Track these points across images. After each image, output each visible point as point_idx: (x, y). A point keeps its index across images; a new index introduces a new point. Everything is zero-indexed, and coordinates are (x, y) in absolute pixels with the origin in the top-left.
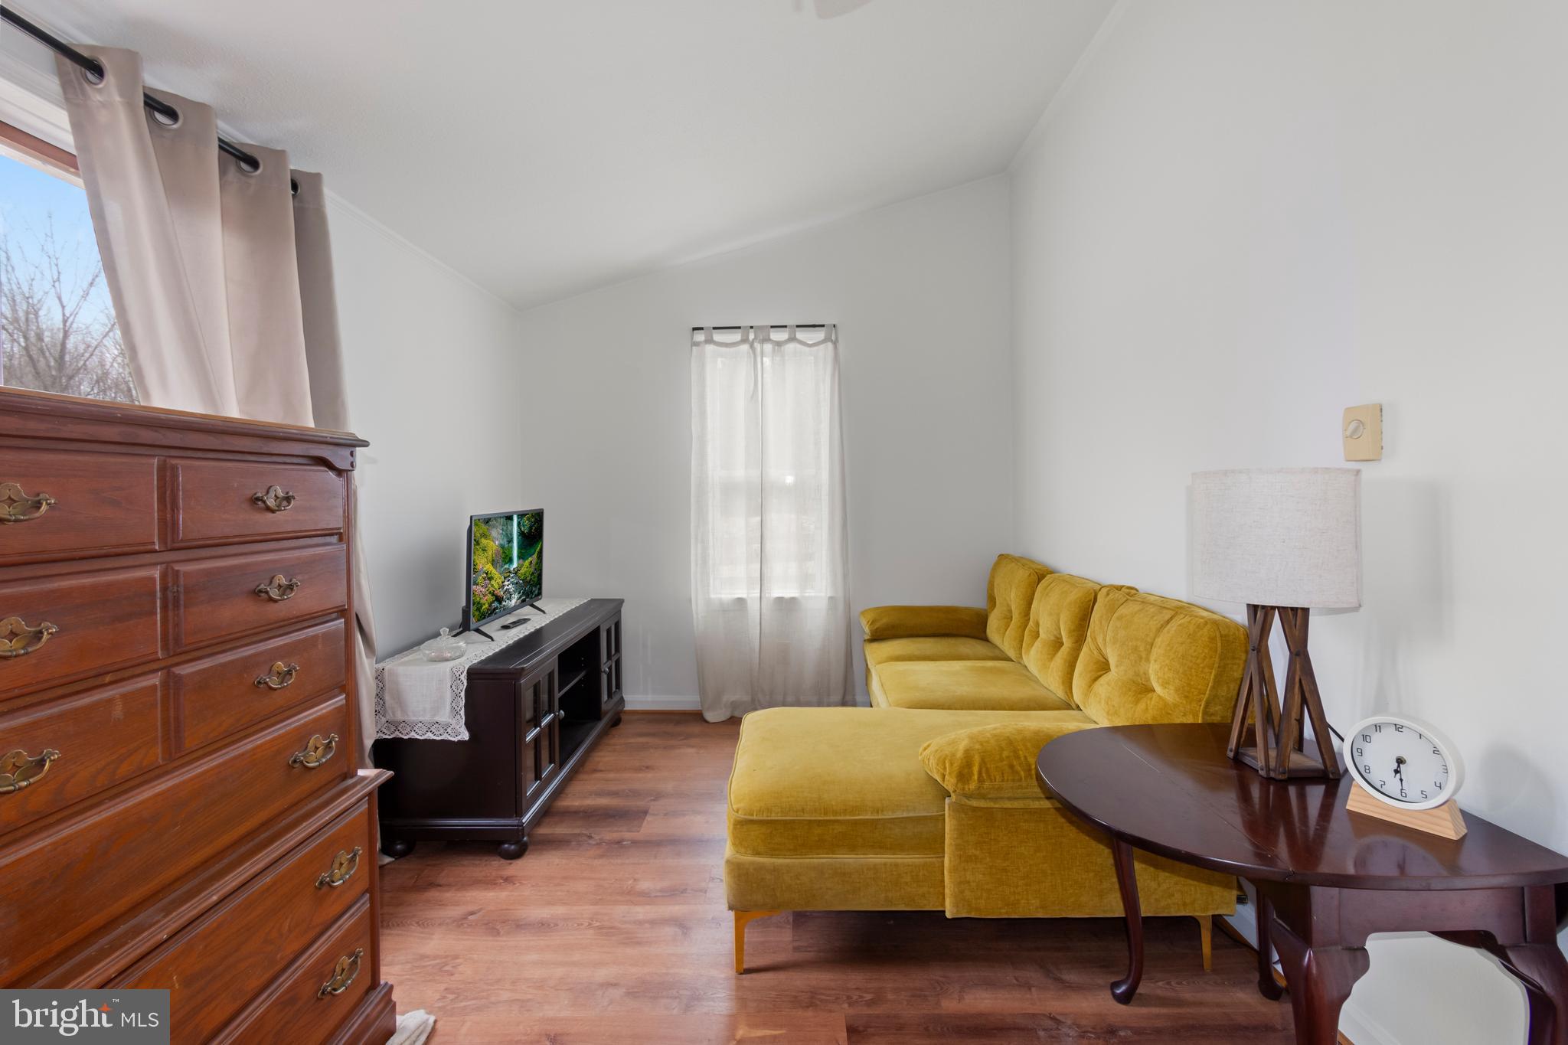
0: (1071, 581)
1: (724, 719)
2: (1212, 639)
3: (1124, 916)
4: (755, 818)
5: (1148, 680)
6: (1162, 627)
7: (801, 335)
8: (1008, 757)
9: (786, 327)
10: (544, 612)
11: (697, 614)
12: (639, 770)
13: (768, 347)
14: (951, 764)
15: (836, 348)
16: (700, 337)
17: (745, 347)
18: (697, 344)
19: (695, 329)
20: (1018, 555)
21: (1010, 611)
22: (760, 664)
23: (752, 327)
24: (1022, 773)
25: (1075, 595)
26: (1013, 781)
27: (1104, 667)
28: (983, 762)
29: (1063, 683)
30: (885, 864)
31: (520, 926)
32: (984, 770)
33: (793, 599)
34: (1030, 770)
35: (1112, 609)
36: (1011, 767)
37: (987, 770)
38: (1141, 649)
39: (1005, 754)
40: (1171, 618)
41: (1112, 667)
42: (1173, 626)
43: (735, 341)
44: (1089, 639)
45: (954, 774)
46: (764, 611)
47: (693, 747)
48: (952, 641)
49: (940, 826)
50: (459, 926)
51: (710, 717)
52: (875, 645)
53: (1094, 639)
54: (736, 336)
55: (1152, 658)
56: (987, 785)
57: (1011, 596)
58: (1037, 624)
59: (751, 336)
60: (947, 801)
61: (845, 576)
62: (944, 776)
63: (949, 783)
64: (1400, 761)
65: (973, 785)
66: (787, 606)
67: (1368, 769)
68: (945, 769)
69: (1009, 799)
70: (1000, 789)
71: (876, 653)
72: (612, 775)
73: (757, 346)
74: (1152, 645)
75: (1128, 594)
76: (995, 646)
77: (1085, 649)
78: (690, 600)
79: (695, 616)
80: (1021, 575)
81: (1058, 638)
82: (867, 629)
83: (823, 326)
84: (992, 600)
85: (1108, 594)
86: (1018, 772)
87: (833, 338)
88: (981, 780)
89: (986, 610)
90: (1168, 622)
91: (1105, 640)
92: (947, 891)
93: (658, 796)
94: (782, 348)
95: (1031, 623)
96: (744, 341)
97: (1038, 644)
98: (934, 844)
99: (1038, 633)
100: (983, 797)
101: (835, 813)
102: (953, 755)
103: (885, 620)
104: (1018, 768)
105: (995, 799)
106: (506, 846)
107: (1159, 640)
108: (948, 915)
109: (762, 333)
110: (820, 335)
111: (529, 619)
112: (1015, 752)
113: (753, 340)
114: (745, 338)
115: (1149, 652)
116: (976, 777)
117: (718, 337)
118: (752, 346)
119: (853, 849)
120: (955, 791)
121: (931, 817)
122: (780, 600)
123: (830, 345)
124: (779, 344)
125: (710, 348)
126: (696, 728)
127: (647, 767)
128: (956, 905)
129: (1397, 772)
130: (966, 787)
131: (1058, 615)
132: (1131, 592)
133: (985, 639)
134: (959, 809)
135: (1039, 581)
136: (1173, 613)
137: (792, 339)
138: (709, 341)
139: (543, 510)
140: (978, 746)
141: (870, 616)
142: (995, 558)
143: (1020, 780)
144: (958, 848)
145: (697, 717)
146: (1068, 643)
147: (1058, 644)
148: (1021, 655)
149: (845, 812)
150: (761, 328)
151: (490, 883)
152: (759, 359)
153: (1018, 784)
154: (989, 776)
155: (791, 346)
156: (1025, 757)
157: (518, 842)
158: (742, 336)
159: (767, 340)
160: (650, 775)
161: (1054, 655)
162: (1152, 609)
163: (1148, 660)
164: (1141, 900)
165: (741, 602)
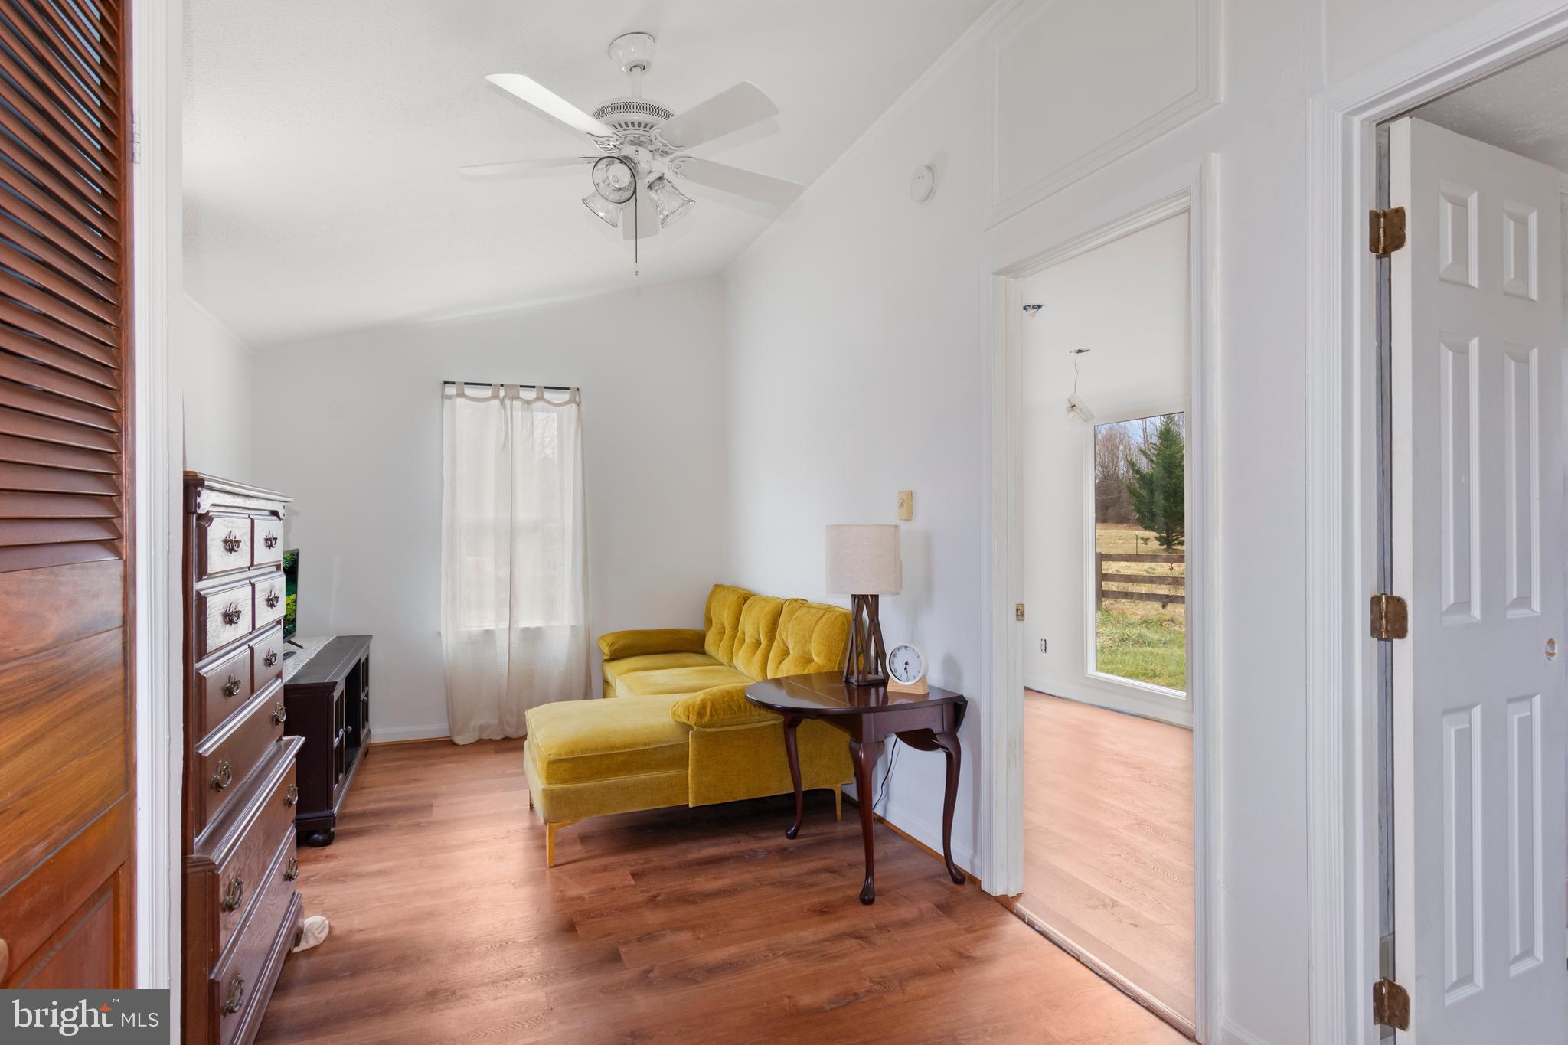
0: (766, 600)
1: (473, 741)
2: (843, 624)
3: (793, 791)
4: (563, 757)
5: (811, 655)
6: (819, 620)
7: (547, 394)
8: (727, 701)
9: (534, 387)
10: (302, 648)
11: (447, 646)
12: (408, 782)
13: (517, 404)
14: (693, 709)
15: (579, 409)
16: (451, 390)
17: (496, 402)
18: (450, 397)
19: (445, 383)
20: (728, 584)
21: (723, 628)
22: (508, 688)
23: (502, 385)
24: (736, 709)
25: (769, 608)
26: (731, 714)
27: (786, 653)
28: (713, 706)
29: (761, 671)
30: (651, 778)
31: (359, 876)
32: (713, 710)
33: (538, 629)
34: (740, 706)
35: (792, 613)
36: (730, 706)
37: (715, 710)
38: (807, 635)
39: (726, 699)
40: (824, 614)
41: (791, 652)
42: (824, 619)
43: (486, 396)
44: (777, 636)
45: (695, 714)
46: (512, 640)
47: (452, 762)
48: (677, 656)
49: (686, 750)
50: (306, 884)
51: (458, 740)
52: (614, 663)
53: (781, 635)
54: (487, 392)
55: (812, 640)
56: (715, 718)
57: (723, 615)
58: (744, 634)
59: (502, 393)
60: (690, 732)
61: (586, 607)
62: (688, 717)
63: (692, 721)
64: (906, 664)
65: (707, 719)
66: (532, 636)
67: (895, 670)
68: (689, 712)
69: (728, 725)
70: (723, 719)
71: (613, 670)
72: (382, 789)
73: (507, 402)
74: (812, 632)
75: (801, 603)
76: (712, 657)
77: (775, 644)
78: (440, 633)
79: (444, 648)
80: (732, 598)
81: (758, 641)
82: (606, 651)
83: (568, 389)
84: (709, 621)
85: (789, 605)
86: (733, 709)
87: (577, 400)
88: (711, 716)
89: (704, 631)
90: (822, 616)
91: (787, 634)
92: (690, 790)
93: (435, 796)
94: (532, 406)
95: (739, 633)
96: (495, 396)
97: (744, 647)
98: (681, 761)
99: (744, 640)
100: (712, 726)
101: (618, 748)
102: (694, 703)
103: (622, 642)
104: (733, 706)
105: (721, 726)
106: (316, 836)
107: (816, 629)
108: (691, 806)
109: (512, 390)
110: (565, 396)
111: (295, 653)
112: (732, 698)
113: (504, 397)
114: (495, 394)
115: (811, 637)
116: (708, 714)
117: (469, 391)
118: (502, 402)
119: (630, 771)
120: (695, 724)
121: (680, 744)
122: (526, 630)
123: (574, 406)
124: (528, 402)
125: (460, 401)
126: (449, 750)
127: (415, 780)
128: (696, 798)
129: (905, 669)
130: (703, 721)
131: (758, 624)
132: (803, 602)
133: (703, 652)
134: (699, 736)
135: (745, 602)
136: (824, 611)
137: (540, 398)
138: (461, 395)
139: (298, 550)
140: (709, 697)
141: (609, 640)
142: (711, 588)
143: (735, 713)
144: (698, 761)
145: (449, 743)
146: (764, 642)
147: (758, 643)
148: (732, 659)
149: (625, 747)
150: (512, 386)
151: (316, 860)
152: (509, 412)
153: (733, 716)
154: (716, 713)
155: (540, 404)
156: (738, 701)
157: (327, 831)
158: (492, 393)
159: (518, 397)
160: (420, 784)
161: (755, 653)
162: (814, 611)
163: (810, 642)
164: (803, 781)
165: (488, 633)
